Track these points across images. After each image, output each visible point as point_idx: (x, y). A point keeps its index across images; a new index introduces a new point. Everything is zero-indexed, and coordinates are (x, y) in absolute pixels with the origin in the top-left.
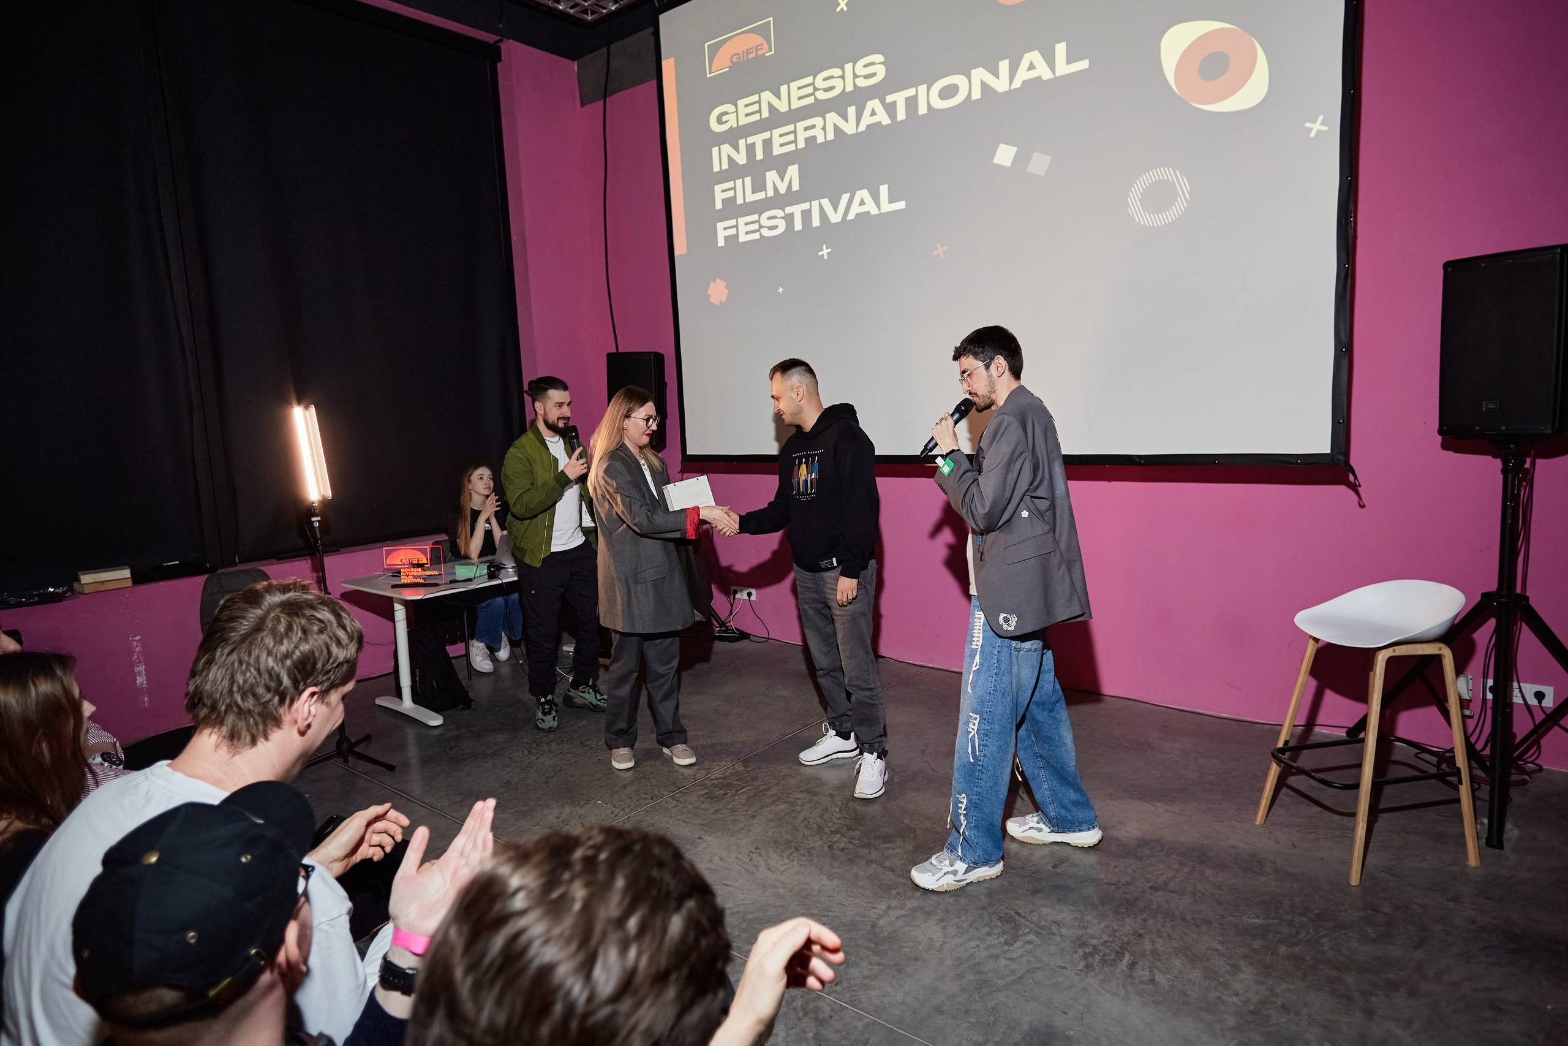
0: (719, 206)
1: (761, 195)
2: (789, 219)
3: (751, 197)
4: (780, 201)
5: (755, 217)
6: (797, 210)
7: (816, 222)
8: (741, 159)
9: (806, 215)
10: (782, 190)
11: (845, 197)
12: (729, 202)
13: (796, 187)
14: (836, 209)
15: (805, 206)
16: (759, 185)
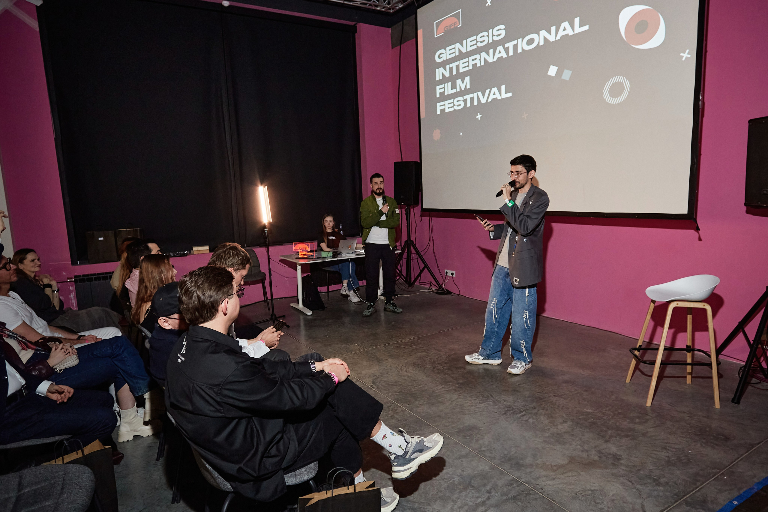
0: (438, 96)
1: (454, 91)
2: (465, 101)
3: (451, 92)
4: (462, 93)
5: (452, 101)
6: (468, 97)
7: (476, 103)
8: (447, 74)
9: (472, 99)
10: (463, 89)
11: (488, 91)
12: (442, 94)
13: (468, 87)
14: (484, 96)
15: (472, 95)
16: (454, 87)
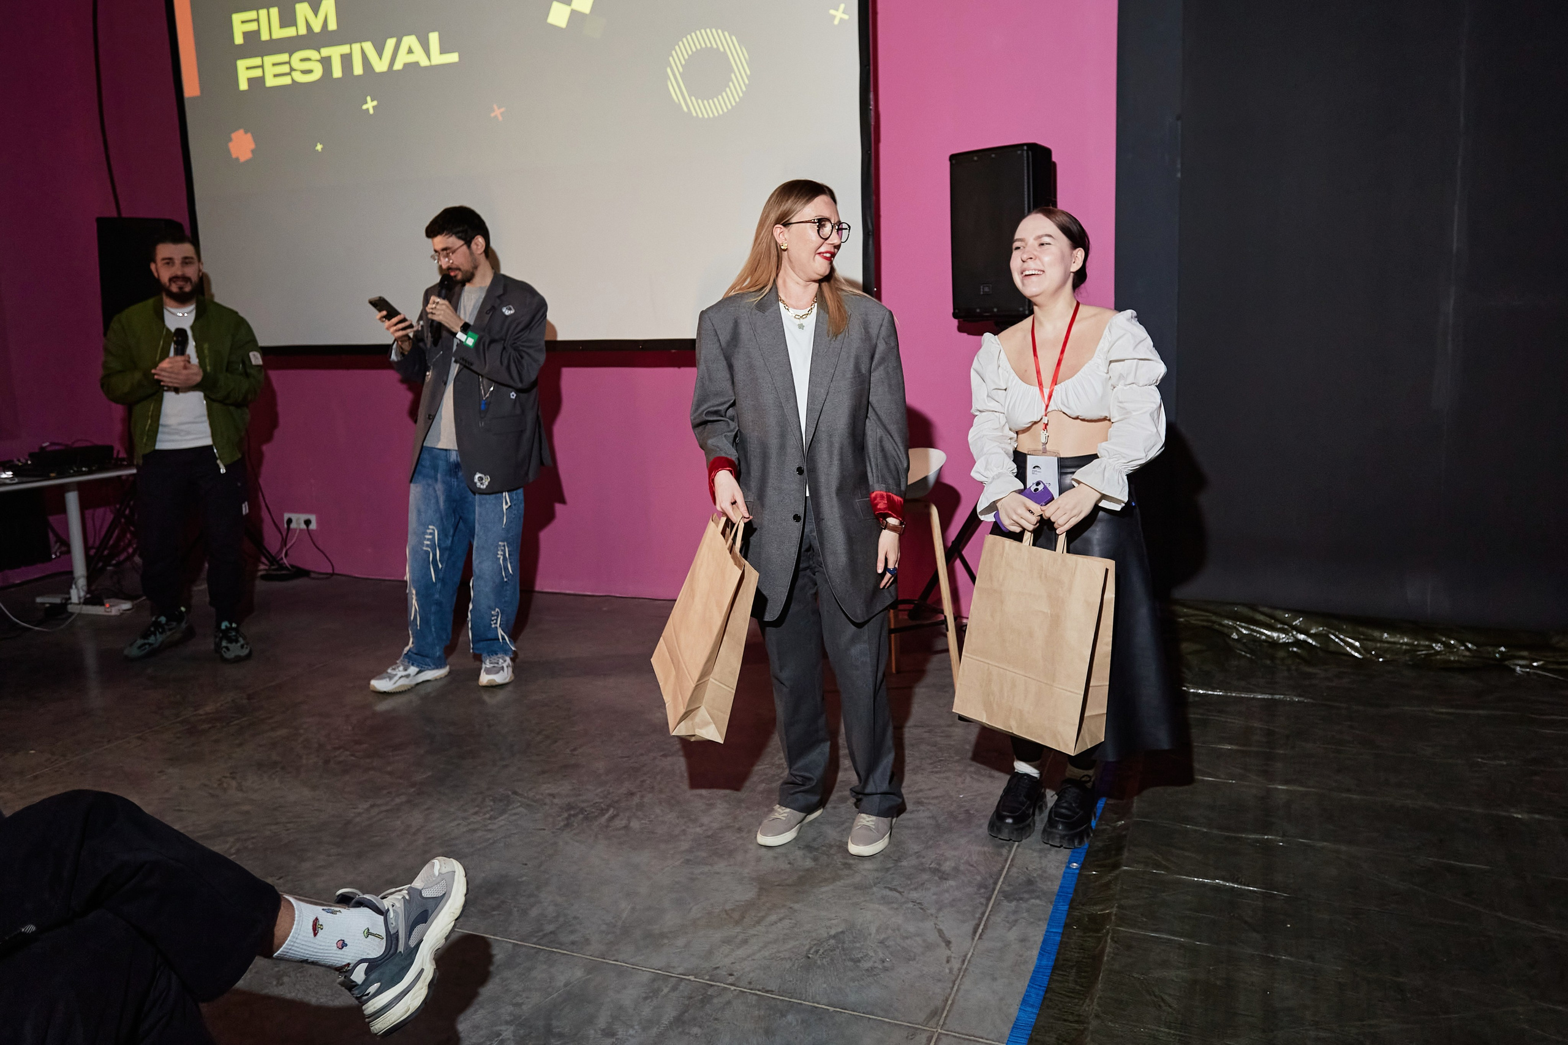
0: (239, 40)
1: (290, 32)
2: (326, 62)
3: (279, 33)
4: (313, 40)
5: (284, 57)
6: (335, 53)
7: (358, 70)
9: (347, 60)
10: (317, 29)
11: (391, 41)
12: (252, 37)
13: (333, 24)
14: (380, 55)
15: (344, 49)
16: (288, 19)
